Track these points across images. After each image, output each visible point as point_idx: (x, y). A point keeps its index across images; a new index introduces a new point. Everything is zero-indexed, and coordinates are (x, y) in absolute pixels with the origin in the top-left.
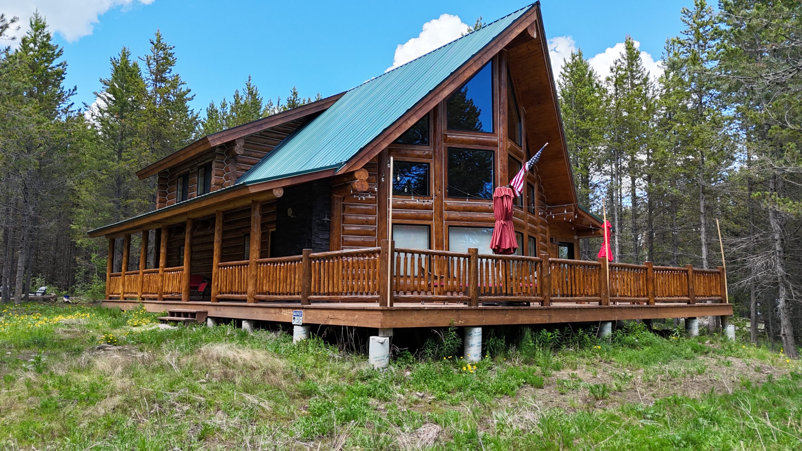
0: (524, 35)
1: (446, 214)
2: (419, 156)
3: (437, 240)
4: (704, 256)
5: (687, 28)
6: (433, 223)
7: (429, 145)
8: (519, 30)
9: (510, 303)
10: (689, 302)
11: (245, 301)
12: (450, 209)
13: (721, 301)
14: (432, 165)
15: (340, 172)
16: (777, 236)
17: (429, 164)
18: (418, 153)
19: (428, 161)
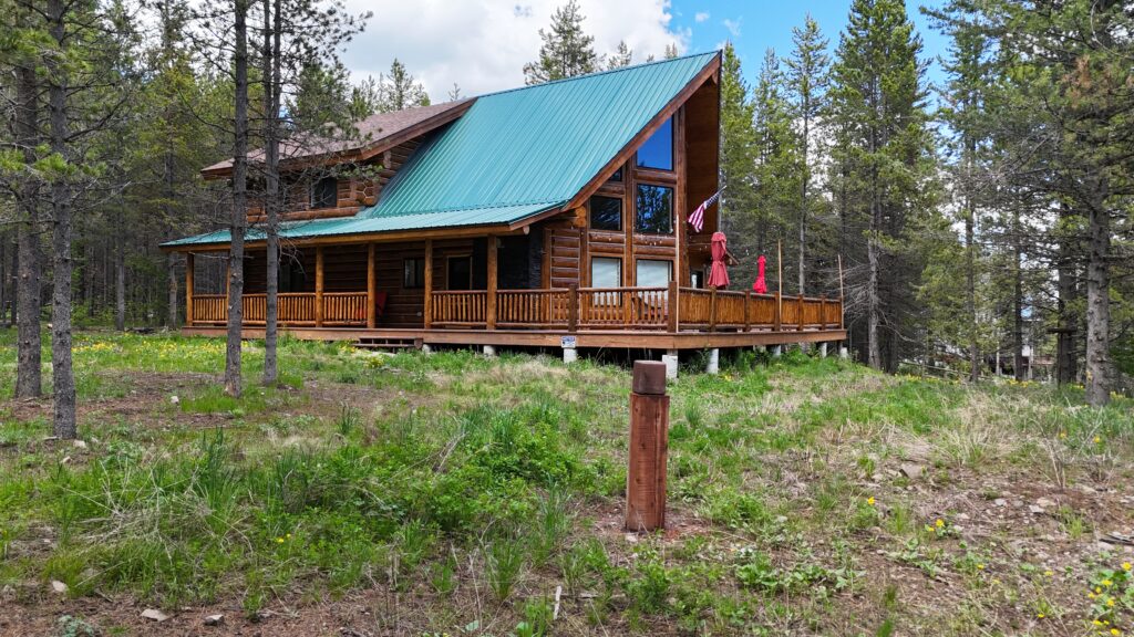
0: (709, 82)
1: (635, 248)
2: (614, 192)
3: (628, 272)
4: (801, 284)
5: (797, 49)
6: (624, 256)
7: (621, 180)
8: (706, 77)
9: (727, 330)
10: (820, 328)
11: (485, 327)
12: (639, 243)
13: (838, 327)
14: (624, 200)
15: (564, 210)
16: (873, 269)
17: (621, 199)
18: (615, 189)
19: (620, 196)
